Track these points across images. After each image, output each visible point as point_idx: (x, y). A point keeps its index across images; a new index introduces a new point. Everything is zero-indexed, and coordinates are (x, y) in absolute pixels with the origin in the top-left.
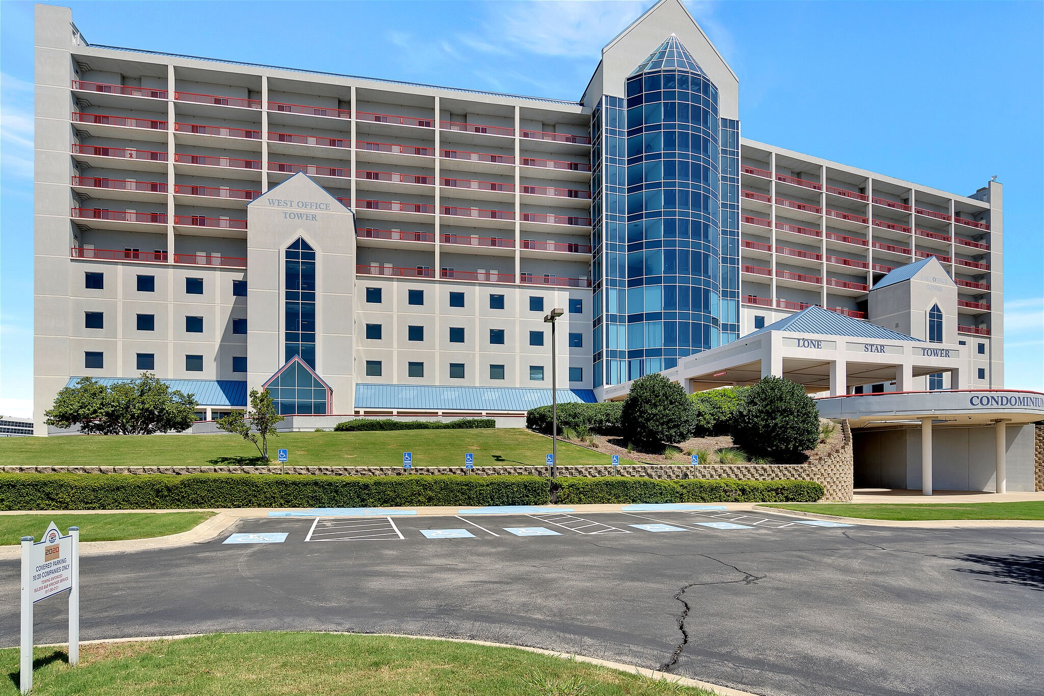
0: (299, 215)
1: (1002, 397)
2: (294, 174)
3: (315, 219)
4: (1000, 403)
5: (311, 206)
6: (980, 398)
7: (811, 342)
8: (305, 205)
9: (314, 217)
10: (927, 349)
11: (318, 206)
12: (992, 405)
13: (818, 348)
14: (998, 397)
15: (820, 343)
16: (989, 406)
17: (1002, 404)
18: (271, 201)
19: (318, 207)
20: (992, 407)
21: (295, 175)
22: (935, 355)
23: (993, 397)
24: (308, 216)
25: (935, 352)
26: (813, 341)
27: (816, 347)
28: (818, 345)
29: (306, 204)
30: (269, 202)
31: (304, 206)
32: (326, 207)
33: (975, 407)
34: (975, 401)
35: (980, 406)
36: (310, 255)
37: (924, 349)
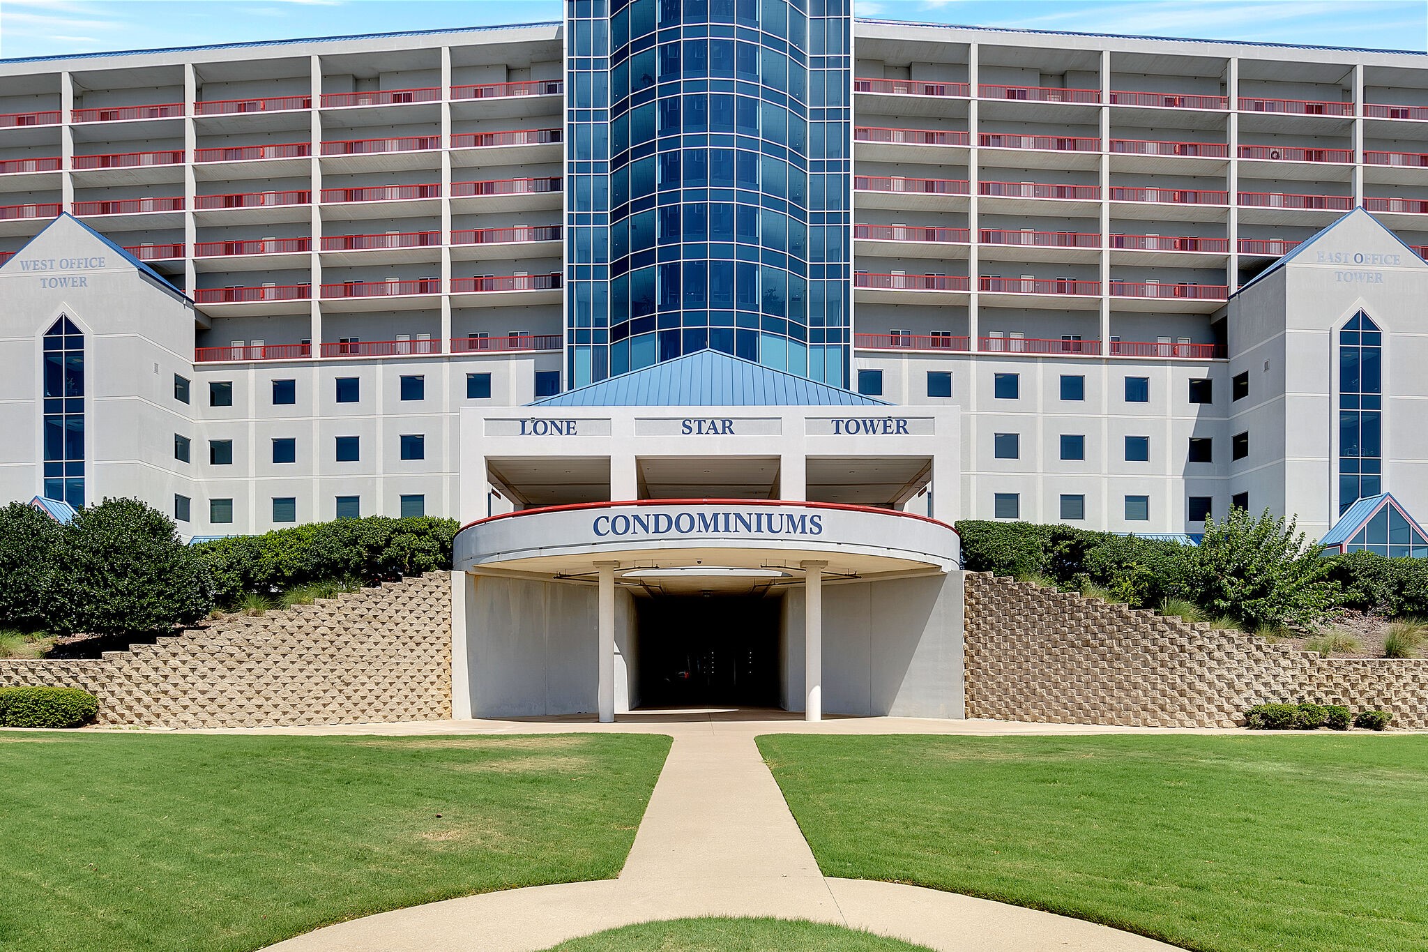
0: (63, 280)
1: (657, 517)
2: (55, 218)
3: (85, 284)
4: (652, 528)
5: (79, 263)
6: (610, 520)
7: (553, 423)
8: (70, 264)
9: (83, 281)
10: (845, 421)
11: (88, 263)
12: (635, 533)
13: (568, 433)
14: (648, 516)
15: (572, 425)
16: (628, 536)
17: (657, 531)
18: (24, 263)
19: (88, 266)
20: (635, 537)
21: (55, 220)
22: (867, 431)
23: (636, 517)
24: (75, 280)
25: (868, 425)
26: (558, 423)
27: (565, 431)
28: (569, 428)
29: (71, 262)
30: (22, 265)
31: (69, 266)
32: (100, 264)
33: (602, 539)
34: (604, 526)
35: (611, 536)
36: (78, 342)
37: (838, 421)
